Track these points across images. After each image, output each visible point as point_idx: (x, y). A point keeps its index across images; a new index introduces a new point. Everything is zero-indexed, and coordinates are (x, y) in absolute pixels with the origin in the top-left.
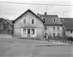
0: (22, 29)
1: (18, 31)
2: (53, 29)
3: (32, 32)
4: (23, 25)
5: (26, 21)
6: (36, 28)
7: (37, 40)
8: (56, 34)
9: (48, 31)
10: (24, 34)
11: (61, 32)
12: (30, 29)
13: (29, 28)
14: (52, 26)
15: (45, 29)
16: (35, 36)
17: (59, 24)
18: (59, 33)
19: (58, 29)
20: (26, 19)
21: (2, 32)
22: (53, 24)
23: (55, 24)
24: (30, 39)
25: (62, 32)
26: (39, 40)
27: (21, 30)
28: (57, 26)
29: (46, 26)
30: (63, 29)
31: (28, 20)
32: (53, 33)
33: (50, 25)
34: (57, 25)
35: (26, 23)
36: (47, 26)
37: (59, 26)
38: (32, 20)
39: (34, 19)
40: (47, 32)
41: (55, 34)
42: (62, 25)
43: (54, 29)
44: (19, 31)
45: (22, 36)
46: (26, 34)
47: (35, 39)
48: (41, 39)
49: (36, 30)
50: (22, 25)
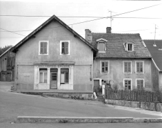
0: (37, 69)
1: (25, 74)
2: (126, 71)
3: (63, 76)
4: (40, 58)
5: (46, 46)
6: (73, 65)
7: (72, 98)
8: (134, 85)
9: (112, 76)
10: (41, 82)
11: (147, 78)
12: (57, 67)
13: (55, 65)
14: (123, 62)
15: (103, 69)
16: (69, 87)
17: (143, 56)
18: (142, 81)
19: (138, 71)
20: (48, 42)
21: (4, 77)
22: (126, 57)
23: (130, 56)
24: (52, 96)
25: (150, 78)
26: (78, 98)
27: (33, 72)
28: (136, 61)
29: (106, 61)
30: (153, 68)
31: (52, 44)
32: (126, 81)
33: (117, 59)
34: (135, 59)
35: (46, 52)
36: (109, 61)
37: (143, 62)
38: (63, 44)
39: (69, 41)
40: (109, 77)
41: (130, 82)
42: (150, 59)
43: (128, 69)
44: (28, 74)
45: (35, 88)
46: (46, 81)
47: (67, 96)
48: (83, 96)
49: (72, 71)
50: (37, 57)
